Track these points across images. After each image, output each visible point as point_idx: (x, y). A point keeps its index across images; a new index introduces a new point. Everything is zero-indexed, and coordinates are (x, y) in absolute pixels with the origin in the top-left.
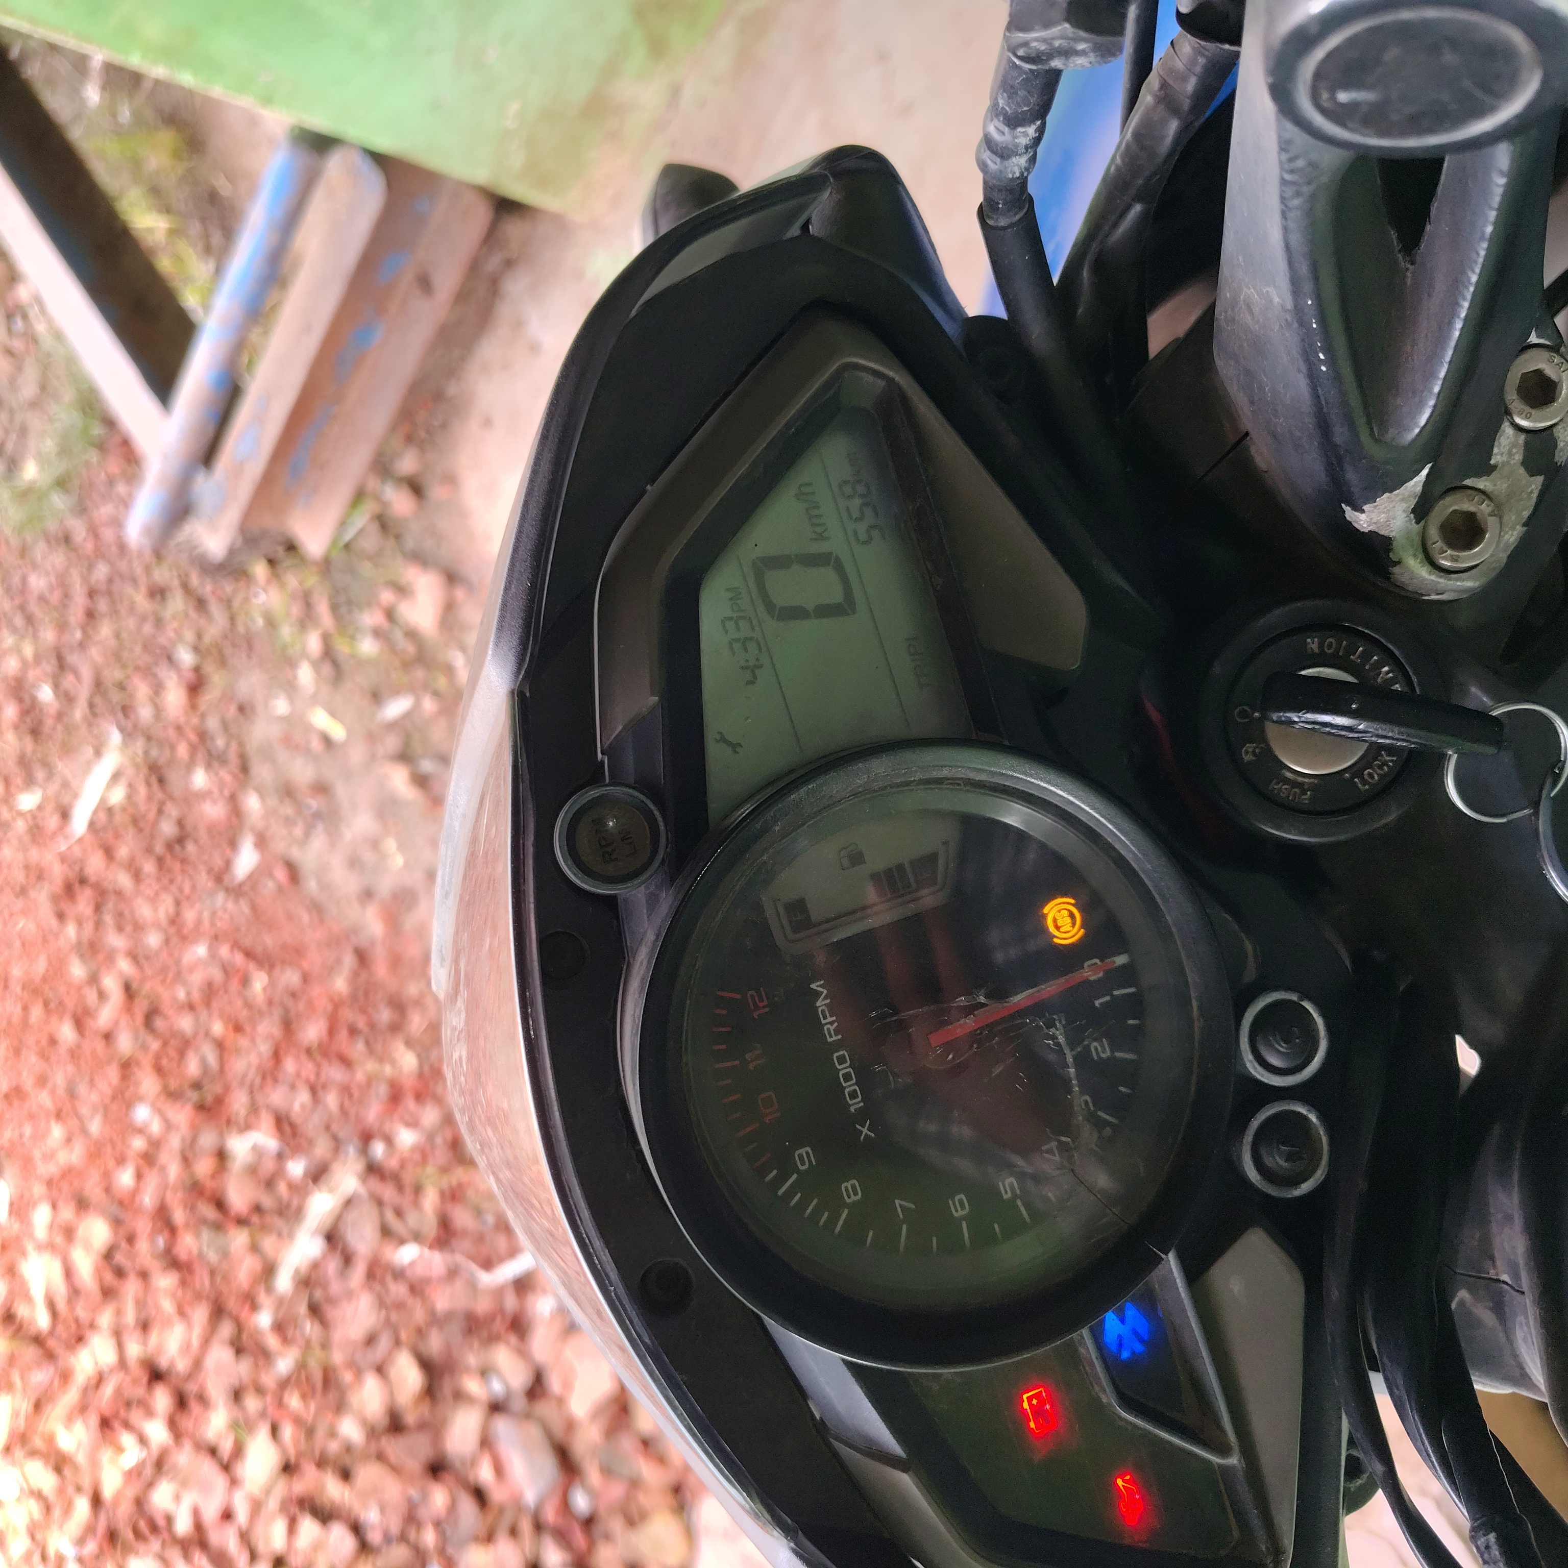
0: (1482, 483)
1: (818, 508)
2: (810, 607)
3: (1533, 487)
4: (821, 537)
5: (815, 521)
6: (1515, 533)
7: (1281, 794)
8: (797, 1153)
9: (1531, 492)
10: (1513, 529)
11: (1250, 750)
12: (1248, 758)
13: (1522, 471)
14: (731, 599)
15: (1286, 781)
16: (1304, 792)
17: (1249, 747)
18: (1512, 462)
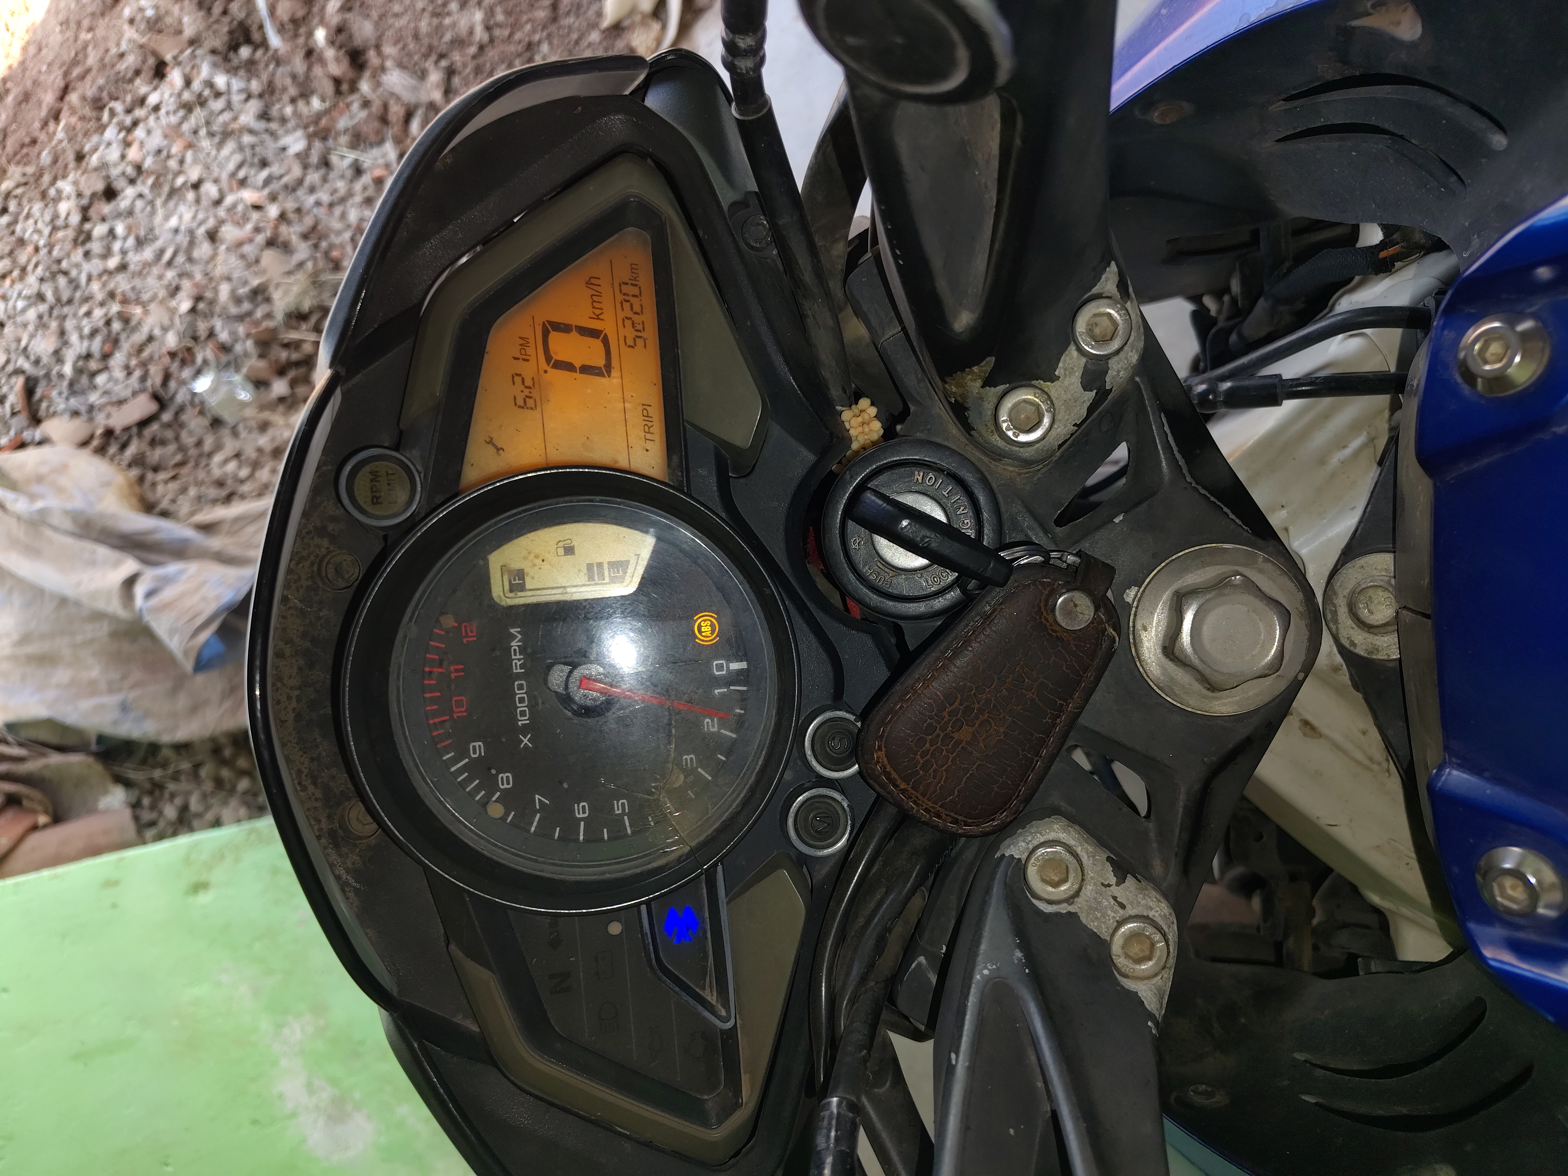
0: (1046, 385)
1: (601, 296)
2: (578, 365)
3: (1086, 398)
4: (597, 318)
5: (596, 305)
7: (871, 577)
8: (472, 745)
9: (1084, 402)
10: (1067, 426)
11: (857, 540)
12: (855, 546)
13: (1079, 385)
18: (1073, 377)
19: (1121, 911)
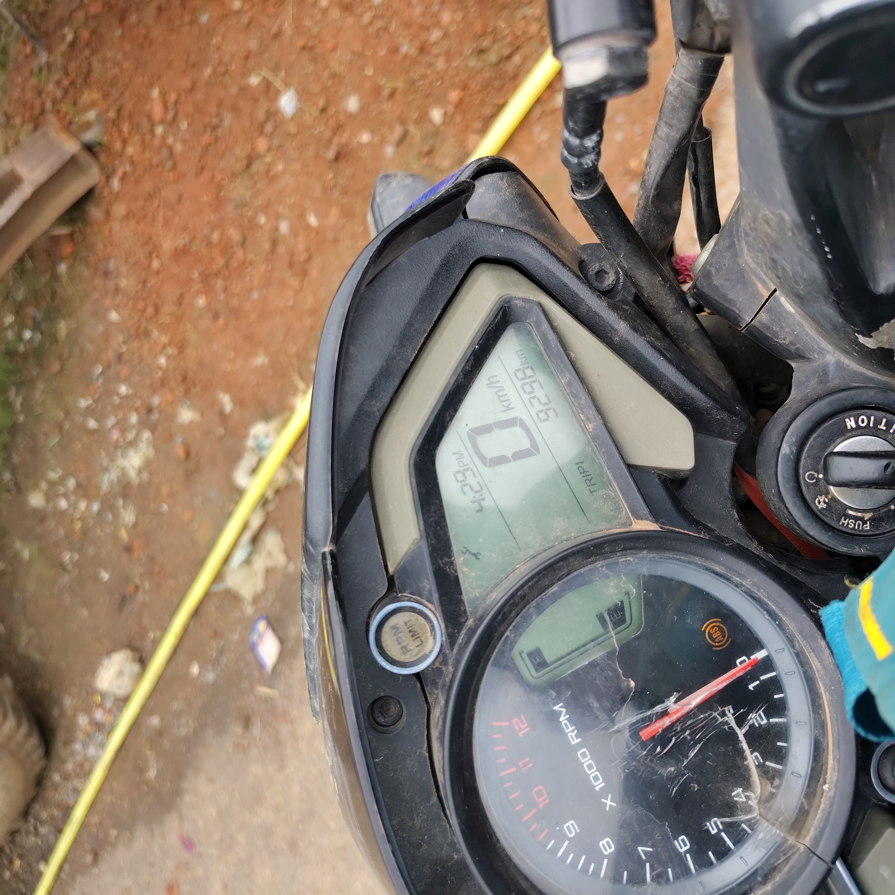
1: (504, 390)
2: (510, 455)
4: (508, 408)
5: (502, 399)
7: (849, 526)
8: (566, 826)
11: (822, 500)
14: (457, 459)
15: (851, 517)
16: (865, 522)
17: (820, 498)
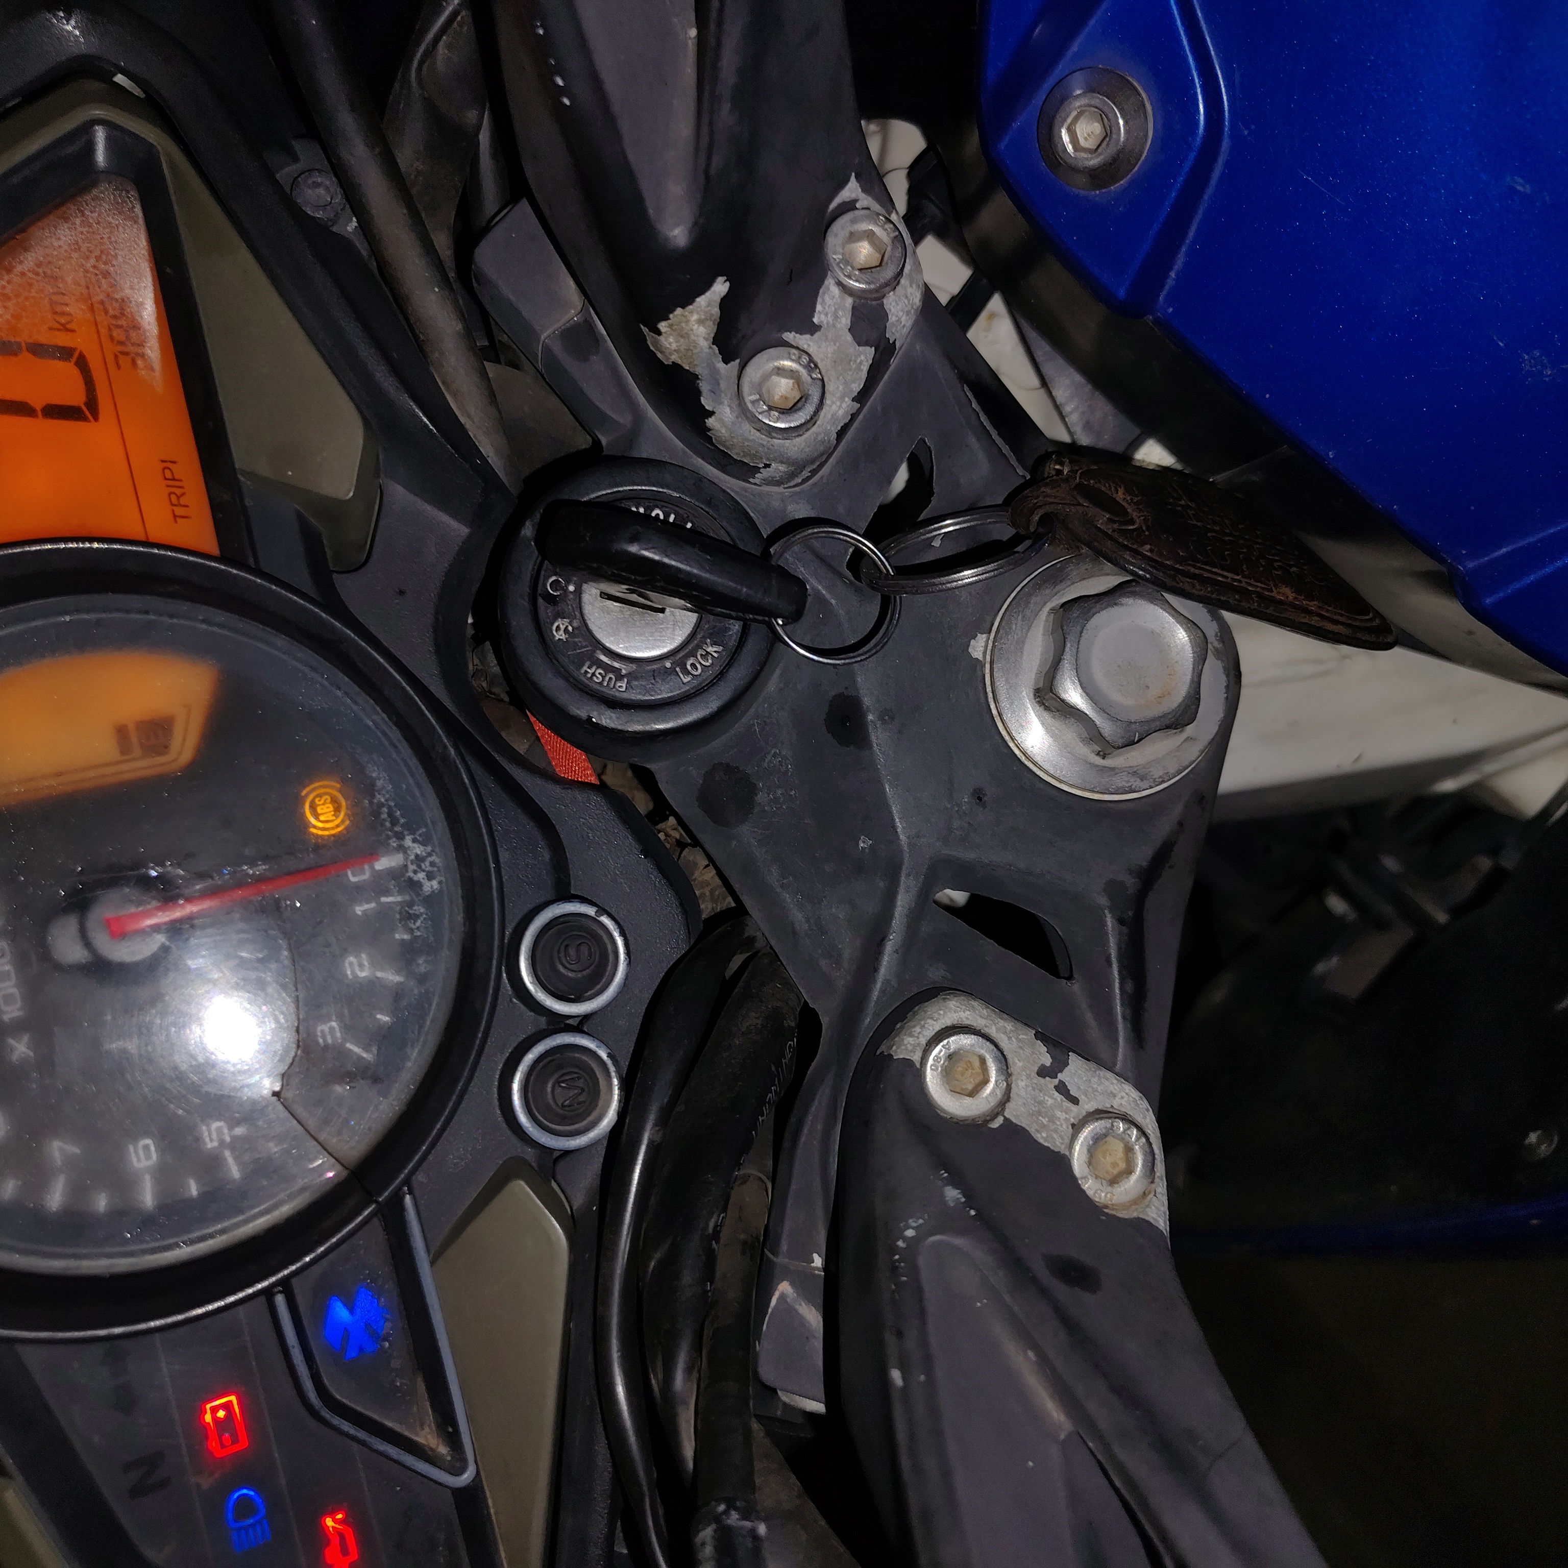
0: (803, 341)
2: (38, 407)
3: (863, 357)
4: (63, 328)
6: (844, 405)
7: (595, 678)
9: (861, 363)
10: (842, 399)
11: (562, 627)
12: (560, 636)
13: (849, 338)
15: (601, 664)
16: (620, 677)
17: (562, 623)
18: (839, 326)
19: (1074, 1108)
